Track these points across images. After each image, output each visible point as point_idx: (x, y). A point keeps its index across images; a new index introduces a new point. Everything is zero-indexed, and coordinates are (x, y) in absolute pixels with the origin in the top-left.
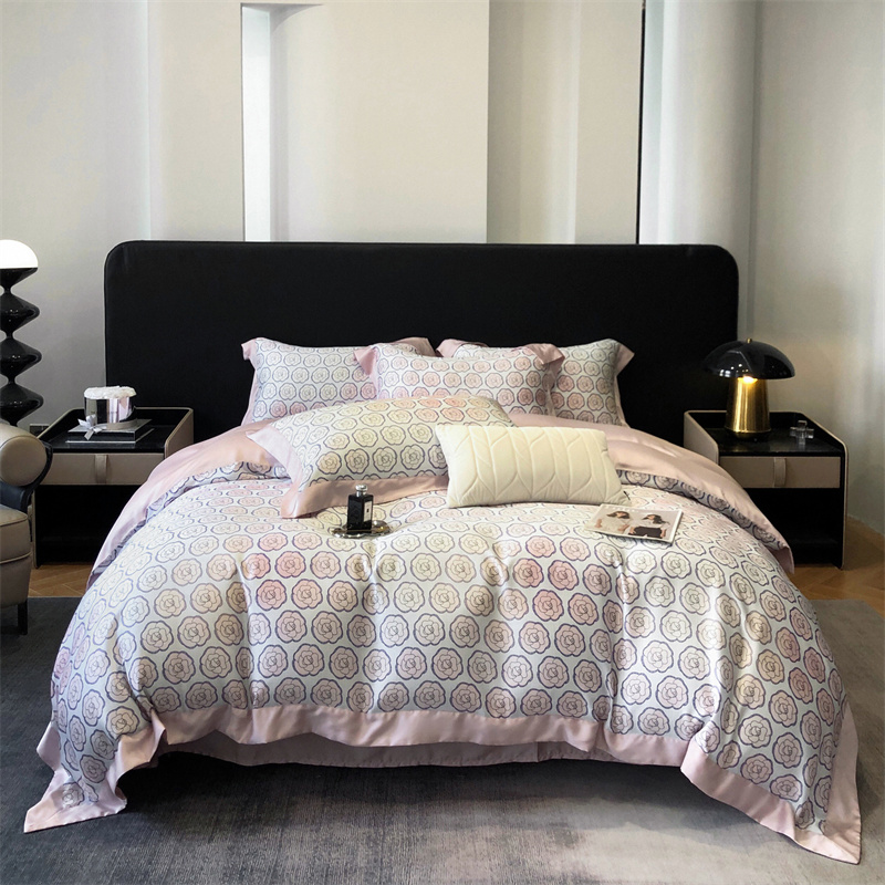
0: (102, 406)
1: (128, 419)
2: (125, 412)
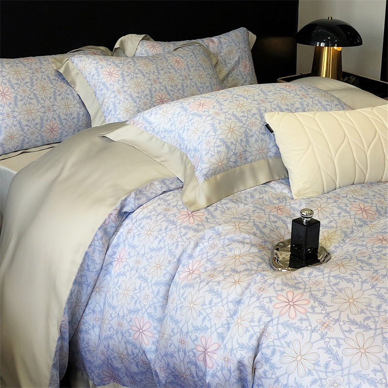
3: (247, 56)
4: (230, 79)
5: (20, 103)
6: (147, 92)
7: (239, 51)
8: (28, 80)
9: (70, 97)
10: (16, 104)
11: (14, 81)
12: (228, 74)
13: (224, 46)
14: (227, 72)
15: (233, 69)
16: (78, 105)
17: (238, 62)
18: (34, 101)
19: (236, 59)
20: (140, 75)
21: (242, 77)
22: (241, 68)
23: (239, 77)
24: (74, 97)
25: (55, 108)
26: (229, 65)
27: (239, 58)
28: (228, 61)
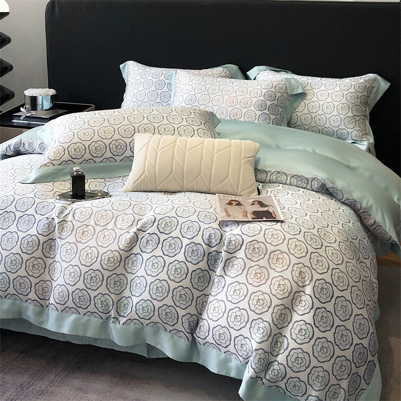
0: (34, 100)
1: (49, 109)
2: (47, 105)
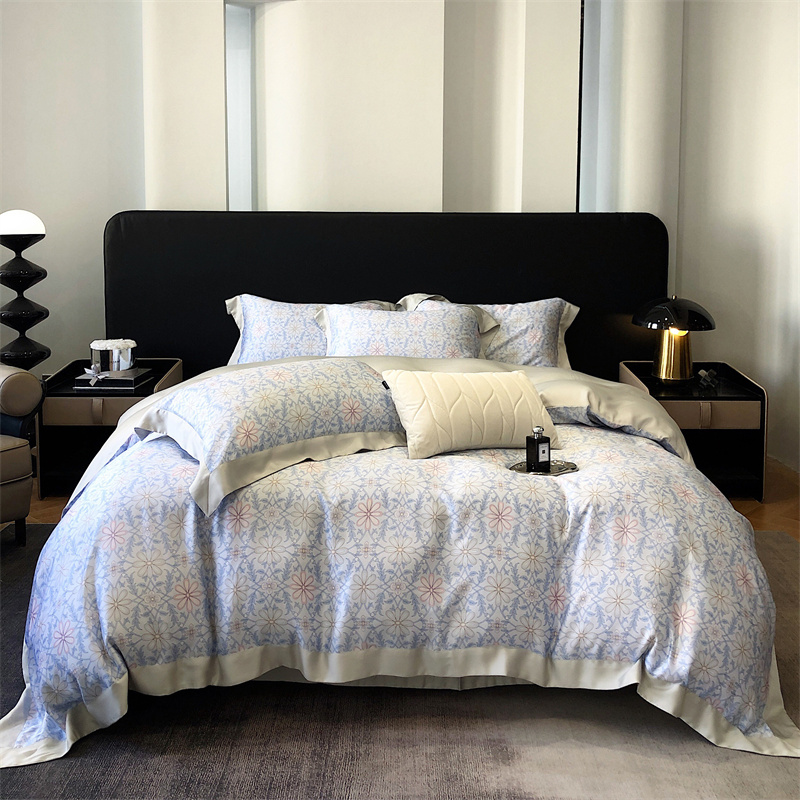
0: (106, 355)
1: (129, 369)
2: (126, 363)
3: (541, 326)
4: (509, 347)
5: (269, 338)
6: (366, 341)
7: (531, 320)
8: (285, 320)
9: (318, 339)
10: (265, 338)
11: (272, 320)
12: (508, 342)
13: (513, 313)
14: (506, 340)
15: (516, 337)
16: (322, 347)
17: (526, 330)
18: (282, 338)
19: (524, 327)
20: (367, 326)
21: (526, 347)
22: (527, 337)
23: (522, 347)
24: (321, 340)
25: (298, 346)
26: (511, 333)
27: (527, 328)
28: (512, 328)
